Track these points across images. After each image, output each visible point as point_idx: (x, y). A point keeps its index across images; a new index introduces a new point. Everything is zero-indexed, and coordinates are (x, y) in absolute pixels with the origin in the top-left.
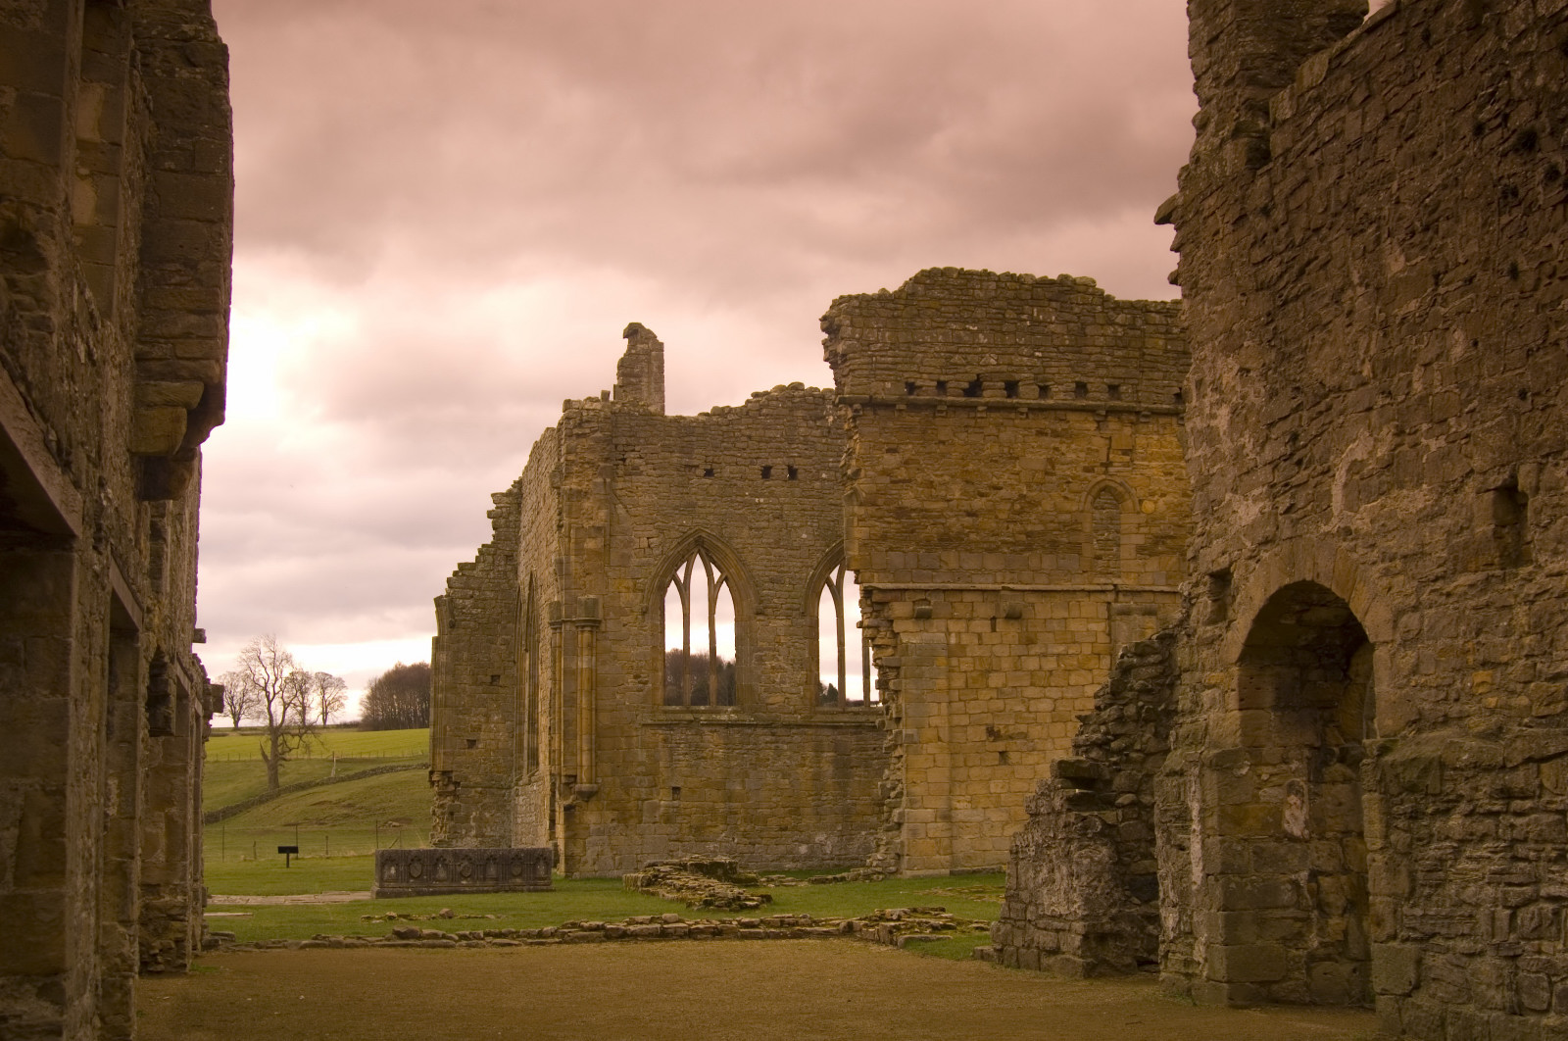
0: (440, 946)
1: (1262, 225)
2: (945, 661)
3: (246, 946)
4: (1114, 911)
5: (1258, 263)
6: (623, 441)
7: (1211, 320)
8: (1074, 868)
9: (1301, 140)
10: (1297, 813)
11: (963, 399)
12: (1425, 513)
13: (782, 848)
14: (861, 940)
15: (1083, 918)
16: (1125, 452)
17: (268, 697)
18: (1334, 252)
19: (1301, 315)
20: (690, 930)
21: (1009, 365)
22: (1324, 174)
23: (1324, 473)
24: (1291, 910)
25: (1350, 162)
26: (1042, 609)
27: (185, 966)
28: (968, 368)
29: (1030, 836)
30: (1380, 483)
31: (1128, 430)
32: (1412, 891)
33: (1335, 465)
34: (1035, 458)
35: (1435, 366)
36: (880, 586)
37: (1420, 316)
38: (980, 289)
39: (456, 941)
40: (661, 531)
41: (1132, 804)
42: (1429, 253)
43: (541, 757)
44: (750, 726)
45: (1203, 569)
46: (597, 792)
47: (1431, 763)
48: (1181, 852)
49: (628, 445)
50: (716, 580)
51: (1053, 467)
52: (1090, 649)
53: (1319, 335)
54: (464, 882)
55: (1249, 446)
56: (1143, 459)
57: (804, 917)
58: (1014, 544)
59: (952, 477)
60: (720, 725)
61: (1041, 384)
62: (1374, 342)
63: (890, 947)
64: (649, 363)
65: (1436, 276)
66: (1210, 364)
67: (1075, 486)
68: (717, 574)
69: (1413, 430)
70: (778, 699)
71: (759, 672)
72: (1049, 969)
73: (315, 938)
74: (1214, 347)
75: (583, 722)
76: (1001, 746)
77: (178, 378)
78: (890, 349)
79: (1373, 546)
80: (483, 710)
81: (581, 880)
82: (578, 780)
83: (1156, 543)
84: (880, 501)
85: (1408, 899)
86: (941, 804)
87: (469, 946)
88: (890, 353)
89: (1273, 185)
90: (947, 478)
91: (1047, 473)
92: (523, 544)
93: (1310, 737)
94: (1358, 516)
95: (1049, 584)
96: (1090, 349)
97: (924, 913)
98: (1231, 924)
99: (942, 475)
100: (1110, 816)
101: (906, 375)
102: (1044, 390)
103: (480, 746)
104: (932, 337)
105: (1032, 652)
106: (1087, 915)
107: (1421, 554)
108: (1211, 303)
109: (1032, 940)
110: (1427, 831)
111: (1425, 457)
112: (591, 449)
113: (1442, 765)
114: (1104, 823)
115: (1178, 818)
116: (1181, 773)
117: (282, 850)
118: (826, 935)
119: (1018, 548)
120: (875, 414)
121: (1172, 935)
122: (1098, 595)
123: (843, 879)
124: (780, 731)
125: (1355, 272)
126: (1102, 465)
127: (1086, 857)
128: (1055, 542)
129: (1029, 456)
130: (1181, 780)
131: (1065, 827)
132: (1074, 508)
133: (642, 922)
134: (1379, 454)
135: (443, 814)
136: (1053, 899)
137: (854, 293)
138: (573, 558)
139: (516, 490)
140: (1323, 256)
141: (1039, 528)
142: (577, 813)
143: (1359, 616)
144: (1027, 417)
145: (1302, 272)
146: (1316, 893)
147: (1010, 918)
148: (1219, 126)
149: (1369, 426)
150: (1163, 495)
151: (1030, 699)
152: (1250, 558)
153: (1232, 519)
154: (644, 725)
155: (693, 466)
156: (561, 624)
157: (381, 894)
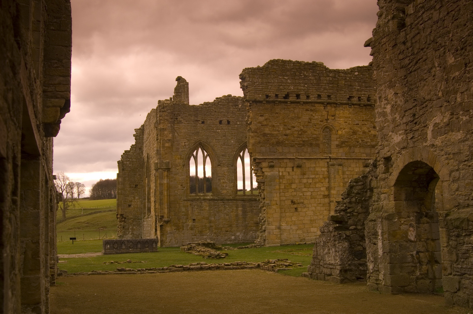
0: (132, 274)
1: (403, 47)
2: (278, 180)
3: (71, 274)
4: (349, 262)
5: (401, 60)
6: (177, 113)
7: (384, 78)
8: (337, 249)
9: (416, 20)
10: (413, 233)
11: (283, 100)
12: (461, 140)
13: (226, 237)
14: (262, 269)
15: (340, 265)
16: (333, 116)
17: (62, 190)
18: (429, 56)
19: (417, 76)
20: (209, 267)
21: (297, 89)
22: (425, 31)
23: (424, 127)
24: (411, 264)
25: (434, 27)
26: (308, 164)
27: (55, 283)
28: (285, 90)
29: (321, 239)
30: (445, 130)
31: (333, 109)
32: (457, 260)
33: (429, 124)
34: (305, 118)
35: (465, 93)
36: (258, 157)
37: (460, 77)
38: (288, 66)
39: (137, 272)
40: (189, 140)
41: (355, 229)
42: (463, 57)
43: (152, 210)
44: (216, 200)
45: (381, 156)
46: (170, 221)
47: (464, 219)
48: (375, 245)
49: (178, 114)
50: (205, 155)
51: (311, 121)
52: (322, 176)
53: (423, 83)
54: (131, 249)
55: (398, 118)
56: (338, 118)
57: (244, 262)
58: (299, 144)
59: (280, 124)
60: (207, 200)
61: (307, 95)
62: (443, 85)
63: (273, 272)
64: (184, 89)
65: (466, 64)
66: (384, 92)
67: (317, 126)
68: (206, 154)
69: (457, 113)
70: (225, 192)
71: (219, 183)
72: (328, 280)
73: (92, 272)
74: (385, 86)
75: (165, 199)
76: (295, 206)
77: (57, 98)
78: (261, 84)
79: (442, 150)
80: (133, 195)
81: (165, 248)
82: (164, 217)
83: (342, 144)
84: (258, 131)
85: (456, 262)
86: (277, 224)
87: (141, 273)
88: (261, 86)
89: (406, 35)
90: (278, 124)
91: (309, 122)
92: (145, 145)
93: (416, 209)
94: (437, 140)
95: (310, 156)
96: (322, 84)
97: (282, 261)
98: (392, 268)
99: (277, 123)
100: (348, 233)
101: (266, 92)
102: (308, 97)
103: (132, 207)
104: (274, 81)
105: (305, 177)
106: (341, 264)
107: (459, 153)
108: (384, 72)
109: (322, 271)
110: (463, 241)
111: (461, 122)
112: (167, 116)
113: (468, 220)
114: (346, 235)
115: (373, 235)
116: (375, 221)
117: (71, 239)
118: (251, 268)
119: (300, 146)
120: (256, 104)
121: (371, 271)
122: (325, 160)
123: (248, 247)
124: (225, 202)
125: (436, 63)
126: (326, 120)
127: (341, 246)
128: (311, 143)
129: (303, 117)
130: (375, 223)
131: (334, 236)
132: (317, 133)
133: (195, 264)
134: (445, 121)
135: (121, 227)
136: (330, 259)
137: (249, 67)
138: (161, 149)
139: (142, 128)
140: (424, 58)
141: (307, 139)
142: (164, 227)
143: (437, 172)
144: (303, 105)
145: (417, 63)
146: (418, 258)
147: (314, 264)
148: (387, 16)
149: (441, 112)
150: (344, 129)
151: (304, 192)
152: (398, 153)
153: (392, 140)
154: (184, 200)
155: (198, 121)
156: (158, 169)
157: (105, 254)
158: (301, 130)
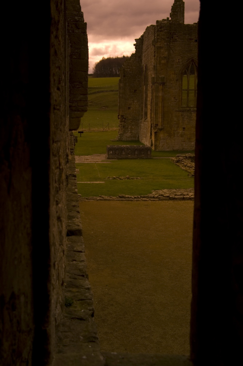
0: (130, 200)
6: (173, 32)
39: (134, 199)
40: (182, 58)
46: (163, 129)
54: (129, 156)
64: (180, 8)
75: (160, 110)
77: (79, 111)
80: (132, 99)
81: (158, 151)
82: (158, 125)
87: (137, 200)
103: (131, 109)
112: (163, 35)
117: (79, 132)
133: (178, 195)
135: (122, 127)
138: (158, 65)
139: (141, 38)
142: (158, 134)
154: (176, 111)
155: (191, 39)
156: (154, 83)
157: (108, 158)
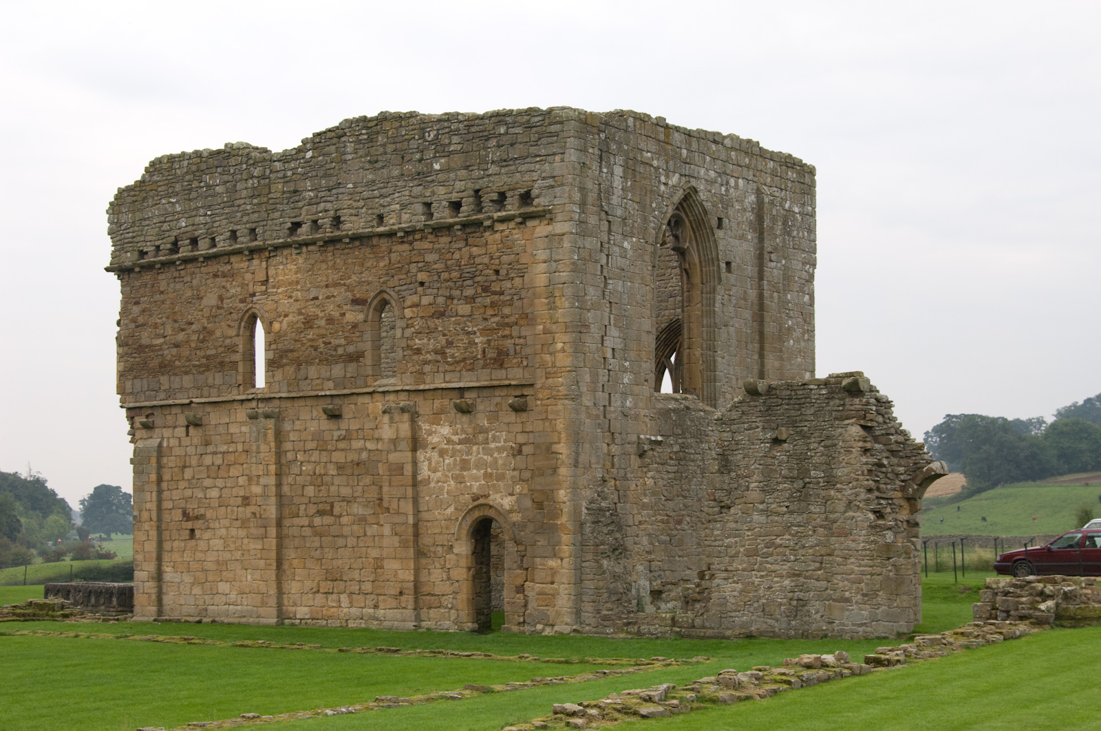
2: (155, 460)
16: (263, 283)
21: (193, 225)
26: (215, 418)
28: (171, 232)
31: (264, 264)
34: (211, 300)
36: (128, 406)
51: (222, 301)
56: (274, 287)
58: (199, 366)
61: (211, 237)
76: (189, 525)
78: (131, 227)
83: (281, 357)
84: (130, 343)
86: (151, 568)
88: (131, 230)
90: (164, 319)
91: (219, 308)
95: (219, 396)
96: (237, 202)
101: (139, 245)
102: (212, 241)
104: (152, 213)
105: (208, 452)
119: (201, 369)
122: (247, 402)
126: (250, 296)
128: (223, 362)
129: (208, 295)
132: (234, 334)
141: (213, 352)
144: (205, 265)
150: (286, 316)
151: (207, 488)
158: (205, 328)
